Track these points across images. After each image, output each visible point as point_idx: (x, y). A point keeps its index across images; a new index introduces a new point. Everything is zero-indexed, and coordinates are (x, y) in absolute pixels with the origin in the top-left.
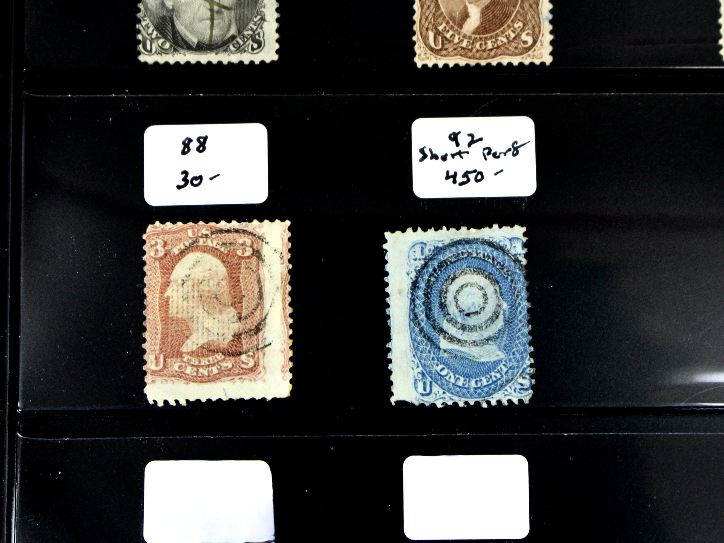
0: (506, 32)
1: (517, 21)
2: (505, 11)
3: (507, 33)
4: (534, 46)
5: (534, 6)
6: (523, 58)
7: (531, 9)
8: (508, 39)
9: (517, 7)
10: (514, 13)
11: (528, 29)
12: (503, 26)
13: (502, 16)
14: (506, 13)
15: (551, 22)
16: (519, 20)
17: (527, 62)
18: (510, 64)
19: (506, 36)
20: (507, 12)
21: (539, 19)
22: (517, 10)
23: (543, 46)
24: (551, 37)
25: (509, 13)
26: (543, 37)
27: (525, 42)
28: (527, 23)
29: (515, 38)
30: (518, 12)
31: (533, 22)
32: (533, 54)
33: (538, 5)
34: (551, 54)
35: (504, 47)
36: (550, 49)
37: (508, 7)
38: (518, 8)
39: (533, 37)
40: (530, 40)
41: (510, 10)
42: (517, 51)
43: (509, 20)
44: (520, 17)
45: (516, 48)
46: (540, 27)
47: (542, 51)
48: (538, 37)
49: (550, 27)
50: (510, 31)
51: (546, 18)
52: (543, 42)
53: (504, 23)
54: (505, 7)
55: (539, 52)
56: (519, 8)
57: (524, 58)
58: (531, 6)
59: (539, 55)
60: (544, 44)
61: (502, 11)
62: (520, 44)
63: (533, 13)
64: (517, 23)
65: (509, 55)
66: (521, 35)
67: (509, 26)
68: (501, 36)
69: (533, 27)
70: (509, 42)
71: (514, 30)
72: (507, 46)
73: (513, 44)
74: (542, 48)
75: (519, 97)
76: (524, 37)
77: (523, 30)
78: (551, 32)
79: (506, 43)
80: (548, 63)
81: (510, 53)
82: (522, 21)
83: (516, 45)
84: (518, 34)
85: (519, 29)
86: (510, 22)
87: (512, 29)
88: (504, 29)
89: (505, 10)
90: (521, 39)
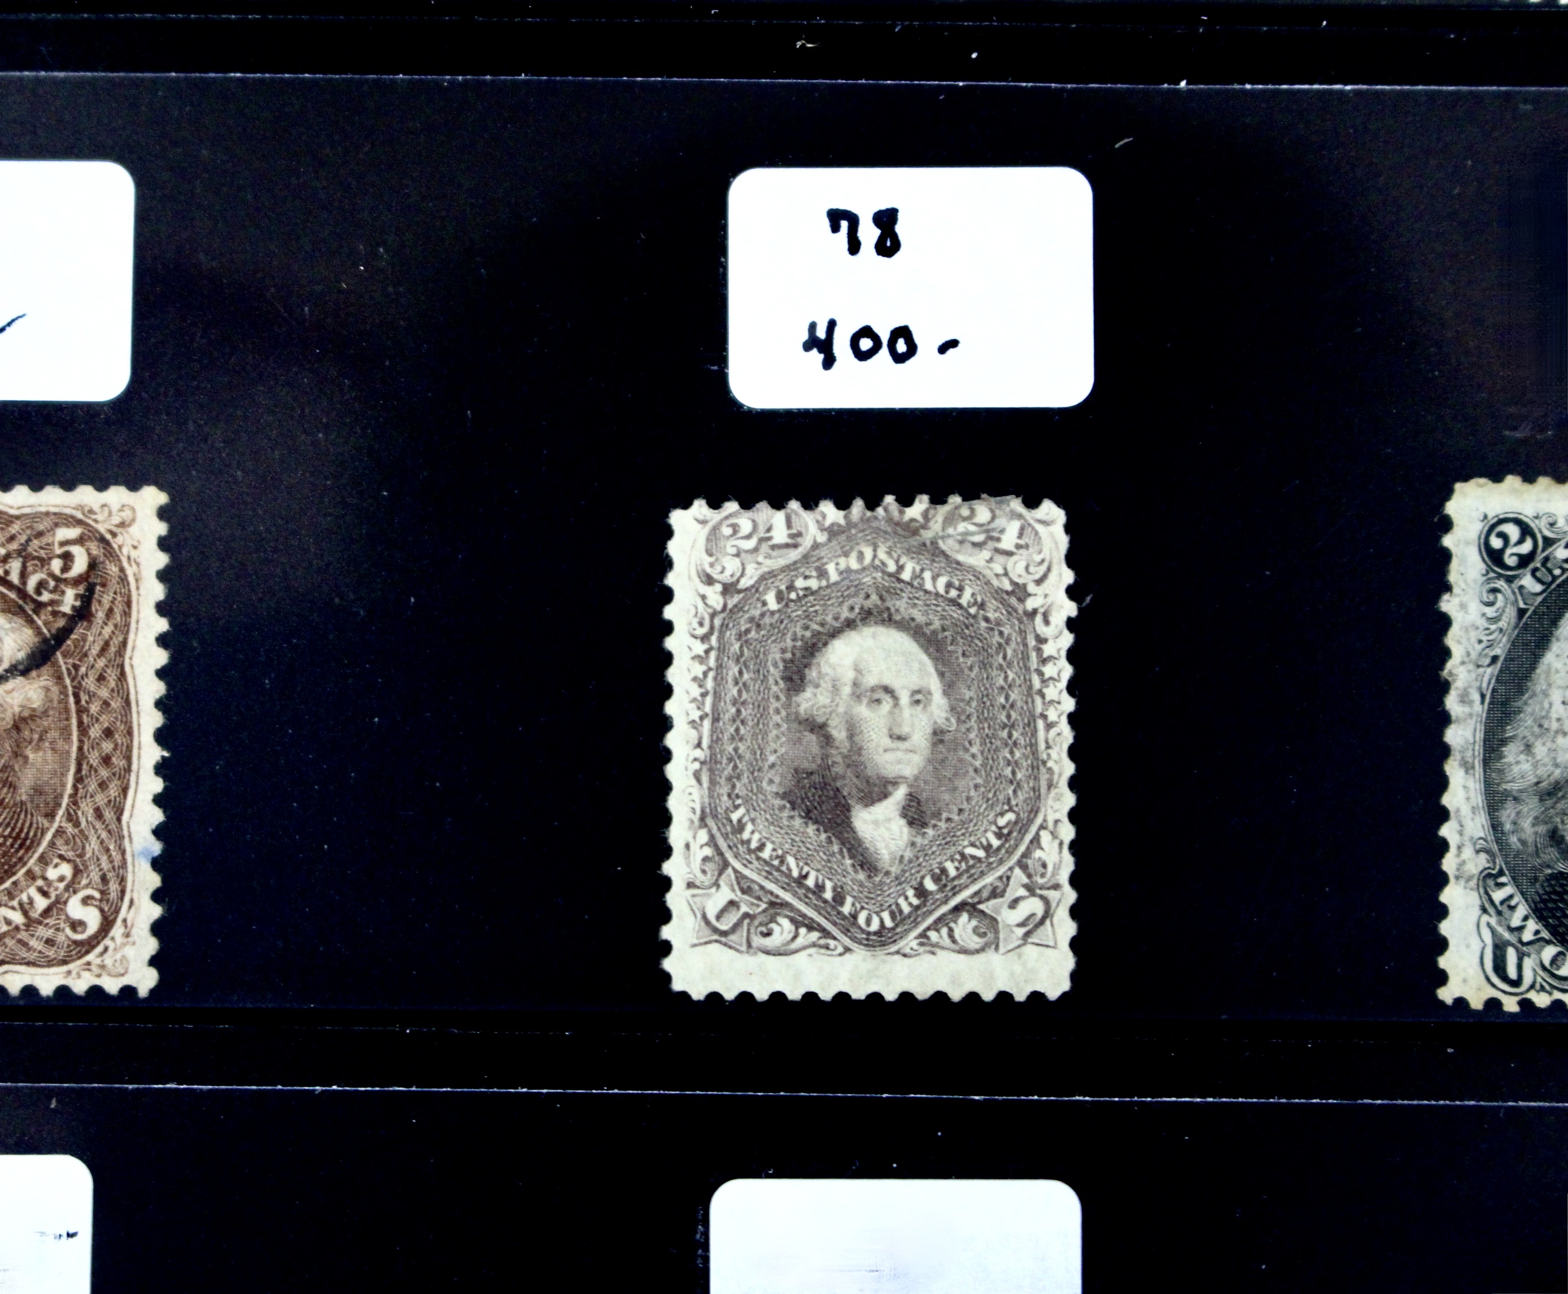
0: (22, 892)
1: (56, 860)
2: (21, 830)
3: (24, 897)
4: (103, 939)
5: (109, 815)
6: (69, 973)
7: (98, 825)
8: (25, 913)
9: (58, 818)
10: (49, 836)
11: (87, 886)
12: (14, 874)
13: (12, 846)
14: (23, 835)
15: (156, 864)
16: (61, 857)
17: (80, 986)
18: (29, 991)
19: (21, 904)
20: (25, 830)
21: (123, 853)
22: (56, 825)
23: (130, 939)
24: (156, 911)
25: (31, 834)
26: (133, 909)
27: (77, 925)
28: (86, 867)
29: (47, 912)
30: (60, 832)
31: (105, 865)
32: (98, 961)
33: (119, 812)
34: (153, 962)
35: (13, 938)
36: (151, 946)
37: (29, 816)
38: (61, 822)
39: (102, 911)
40: (92, 919)
41: (35, 825)
42: (51, 953)
43: (31, 857)
44: (65, 848)
45: (50, 942)
46: (122, 880)
47: (129, 951)
48: (117, 911)
49: (154, 880)
50: (32, 891)
51: (144, 853)
52: (132, 926)
53: (16, 864)
54: (22, 816)
55: (118, 956)
56: (64, 819)
57: (74, 974)
58: (98, 813)
59: (117, 964)
60: (134, 932)
61: (13, 830)
62: (63, 930)
63: (104, 835)
64: (56, 866)
65: (29, 964)
66: (65, 903)
67: (31, 876)
68: (6, 905)
69: (104, 879)
70: (31, 923)
71: (46, 889)
72: (23, 935)
73: (43, 932)
74: (128, 942)
75: (50, 1093)
76: (75, 909)
77: (72, 887)
78: (157, 897)
79: (22, 927)
80: (143, 992)
81: (32, 956)
82: (69, 861)
83: (49, 933)
84: (57, 901)
85: (62, 886)
86: (35, 864)
87: (40, 883)
88: (15, 883)
89: (19, 825)
90: (67, 916)
